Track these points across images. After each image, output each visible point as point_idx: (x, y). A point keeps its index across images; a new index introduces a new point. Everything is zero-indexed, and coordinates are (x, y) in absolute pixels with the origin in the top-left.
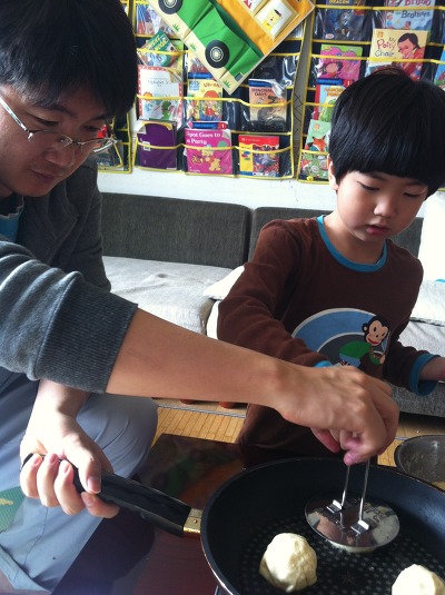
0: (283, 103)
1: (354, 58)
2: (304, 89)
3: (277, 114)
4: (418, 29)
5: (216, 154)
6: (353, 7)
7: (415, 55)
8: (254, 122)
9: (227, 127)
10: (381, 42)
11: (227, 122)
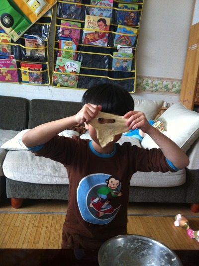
0: (43, 48)
1: (77, 28)
2: (53, 41)
3: (40, 53)
4: (106, 17)
5: (9, 72)
6: (76, 4)
7: (105, 29)
8: (28, 56)
9: (14, 58)
10: (89, 22)
11: (14, 56)
